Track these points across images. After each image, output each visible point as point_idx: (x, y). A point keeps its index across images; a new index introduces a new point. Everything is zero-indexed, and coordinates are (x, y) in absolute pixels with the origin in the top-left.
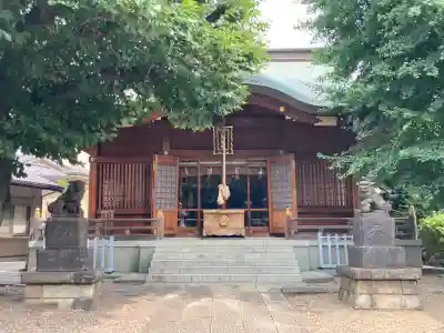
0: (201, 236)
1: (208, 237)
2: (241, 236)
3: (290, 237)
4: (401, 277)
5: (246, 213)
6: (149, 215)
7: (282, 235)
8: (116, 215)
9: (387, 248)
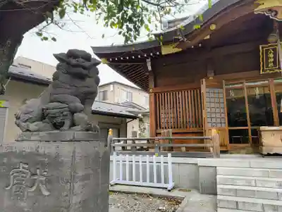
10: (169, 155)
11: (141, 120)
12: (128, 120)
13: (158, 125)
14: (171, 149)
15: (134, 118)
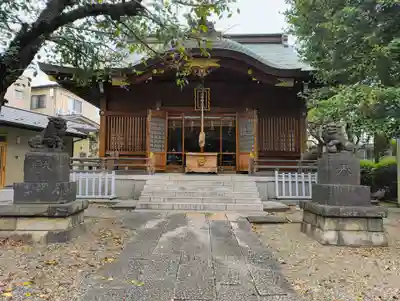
0: (183, 172)
1: (189, 173)
2: (214, 173)
3: (252, 174)
4: (368, 215)
5: (218, 156)
6: (144, 156)
7: (246, 173)
8: (120, 155)
9: (353, 187)
10: (114, 172)
11: (92, 139)
12: (75, 139)
13: (107, 147)
14: (116, 168)
15: (83, 137)
